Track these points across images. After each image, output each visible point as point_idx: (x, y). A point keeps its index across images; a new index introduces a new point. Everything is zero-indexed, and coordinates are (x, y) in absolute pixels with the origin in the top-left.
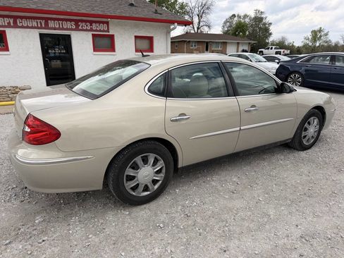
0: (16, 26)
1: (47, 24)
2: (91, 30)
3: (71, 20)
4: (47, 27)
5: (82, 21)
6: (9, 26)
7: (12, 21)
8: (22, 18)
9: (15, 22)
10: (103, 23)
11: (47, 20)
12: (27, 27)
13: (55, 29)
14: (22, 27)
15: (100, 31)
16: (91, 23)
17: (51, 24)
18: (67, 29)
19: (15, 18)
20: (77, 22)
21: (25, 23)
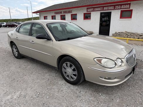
0: (94, 11)
1: (103, 9)
2: (121, 8)
3: (112, 6)
4: (103, 10)
5: (117, 5)
6: (92, 11)
7: (93, 9)
8: (96, 8)
9: (94, 9)
10: (127, 4)
11: (103, 7)
12: (97, 11)
13: (106, 10)
14: (96, 11)
15: (125, 8)
16: (121, 5)
17: (105, 8)
18: (110, 10)
19: (94, 8)
20: (114, 6)
21: (97, 9)
